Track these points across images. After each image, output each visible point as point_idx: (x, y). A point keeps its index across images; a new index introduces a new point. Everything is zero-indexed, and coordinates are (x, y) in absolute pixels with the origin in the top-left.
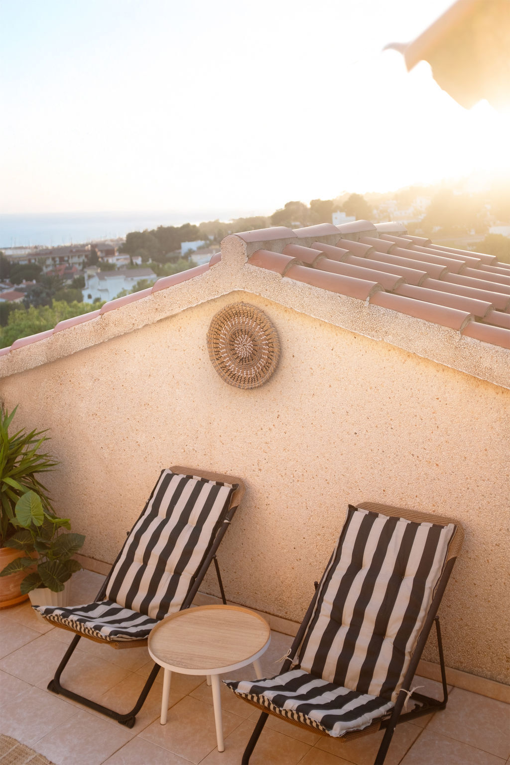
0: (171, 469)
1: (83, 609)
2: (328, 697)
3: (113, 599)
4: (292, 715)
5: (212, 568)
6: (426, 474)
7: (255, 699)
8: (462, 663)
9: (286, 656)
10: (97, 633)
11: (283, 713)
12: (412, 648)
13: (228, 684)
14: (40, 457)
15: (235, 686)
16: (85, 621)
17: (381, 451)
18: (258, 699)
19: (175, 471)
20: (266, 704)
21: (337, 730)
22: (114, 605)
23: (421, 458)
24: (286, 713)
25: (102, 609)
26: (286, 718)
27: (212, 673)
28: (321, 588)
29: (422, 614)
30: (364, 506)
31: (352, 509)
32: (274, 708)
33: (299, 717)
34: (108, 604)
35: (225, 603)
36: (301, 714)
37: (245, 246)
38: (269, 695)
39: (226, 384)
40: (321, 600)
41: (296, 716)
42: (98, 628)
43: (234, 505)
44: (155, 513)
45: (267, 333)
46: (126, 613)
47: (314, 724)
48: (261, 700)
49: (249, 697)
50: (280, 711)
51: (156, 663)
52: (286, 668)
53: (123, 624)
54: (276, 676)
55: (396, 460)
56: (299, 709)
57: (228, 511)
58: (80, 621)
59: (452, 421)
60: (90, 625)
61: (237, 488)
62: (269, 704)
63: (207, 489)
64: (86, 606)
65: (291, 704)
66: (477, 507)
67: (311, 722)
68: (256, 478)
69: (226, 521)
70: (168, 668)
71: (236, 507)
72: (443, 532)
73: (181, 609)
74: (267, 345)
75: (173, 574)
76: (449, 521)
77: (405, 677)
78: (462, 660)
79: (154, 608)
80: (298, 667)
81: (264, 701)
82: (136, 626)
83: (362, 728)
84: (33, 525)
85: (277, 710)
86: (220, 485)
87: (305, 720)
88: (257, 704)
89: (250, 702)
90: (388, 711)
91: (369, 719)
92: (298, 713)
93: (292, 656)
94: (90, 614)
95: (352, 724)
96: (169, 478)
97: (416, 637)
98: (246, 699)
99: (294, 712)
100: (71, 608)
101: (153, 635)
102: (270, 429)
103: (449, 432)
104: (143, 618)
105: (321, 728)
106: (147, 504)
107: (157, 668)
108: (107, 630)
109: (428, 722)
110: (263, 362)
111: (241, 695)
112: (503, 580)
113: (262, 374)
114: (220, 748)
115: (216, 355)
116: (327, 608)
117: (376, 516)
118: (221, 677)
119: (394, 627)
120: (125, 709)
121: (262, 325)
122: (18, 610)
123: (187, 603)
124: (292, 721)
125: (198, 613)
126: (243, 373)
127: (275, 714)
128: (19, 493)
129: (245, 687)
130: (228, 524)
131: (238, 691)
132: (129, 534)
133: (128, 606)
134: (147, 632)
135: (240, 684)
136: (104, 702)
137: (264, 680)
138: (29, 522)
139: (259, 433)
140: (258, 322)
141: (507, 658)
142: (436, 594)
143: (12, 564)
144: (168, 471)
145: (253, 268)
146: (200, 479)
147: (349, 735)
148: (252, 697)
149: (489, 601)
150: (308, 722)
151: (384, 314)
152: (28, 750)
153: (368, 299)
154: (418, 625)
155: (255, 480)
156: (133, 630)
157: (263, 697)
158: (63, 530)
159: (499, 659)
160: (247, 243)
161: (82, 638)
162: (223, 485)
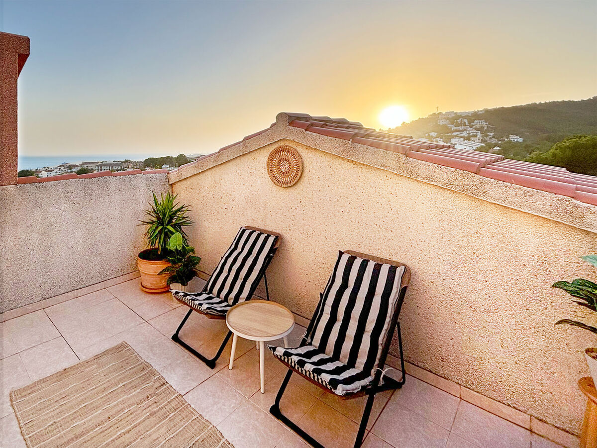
0: (245, 227)
1: (194, 295)
2: (330, 366)
3: (211, 291)
4: (310, 374)
5: (263, 280)
6: (384, 236)
7: (286, 360)
8: (410, 358)
9: (303, 336)
10: (200, 308)
11: (304, 372)
12: (383, 341)
13: (270, 348)
14: (184, 218)
15: (274, 349)
16: (194, 300)
17: (357, 222)
18: (288, 360)
19: (248, 228)
20: (293, 364)
21: (340, 390)
22: (211, 295)
23: (381, 227)
24: (306, 372)
25: (205, 296)
26: (305, 377)
27: (260, 340)
28: (324, 297)
29: (388, 320)
30: (348, 252)
31: (341, 253)
32: (298, 368)
33: (314, 377)
34: (208, 294)
35: (268, 300)
36: (315, 375)
37: (288, 117)
38: (295, 359)
39: (274, 185)
40: (324, 304)
41: (312, 376)
42: (201, 304)
43: (276, 247)
44: (236, 248)
45: (296, 159)
46: (216, 300)
47: (324, 384)
48: (290, 361)
49: (283, 358)
50: (302, 371)
51: (230, 330)
52: (304, 343)
53: (214, 305)
54: (298, 348)
55: (366, 227)
56: (314, 371)
57: (273, 250)
58: (192, 300)
59: (400, 206)
60: (197, 302)
61: (278, 238)
62: (295, 365)
63: (262, 237)
64: (196, 293)
65: (309, 367)
66: (418, 258)
67: (322, 382)
68: (288, 234)
69: (271, 255)
70: (236, 334)
71: (277, 248)
72: (398, 270)
73: (245, 301)
74: (296, 165)
75: (242, 281)
76: (401, 264)
77: (380, 360)
78: (410, 356)
79: (231, 299)
80: (310, 344)
81: (291, 362)
82: (221, 307)
83: (355, 391)
84: (176, 249)
85: (300, 369)
86: (269, 236)
87: (318, 379)
88: (287, 364)
89: (283, 362)
90: (370, 382)
91: (358, 386)
92: (313, 374)
93: (307, 336)
94: (198, 298)
95: (349, 387)
96: (244, 231)
97: (385, 334)
98: (280, 359)
99: (311, 373)
100: (189, 293)
101: (229, 313)
102: (296, 209)
103: (398, 213)
104: (226, 304)
105: (329, 387)
106: (233, 243)
107: (230, 333)
108: (205, 306)
109: (391, 396)
110: (294, 174)
111: (277, 356)
112: (437, 305)
113: (293, 180)
114: (262, 391)
115: (271, 171)
116: (328, 309)
117: (355, 258)
118: (265, 343)
119: (370, 326)
120: (210, 358)
121: (294, 156)
122: (165, 295)
123: (248, 298)
124: (309, 379)
125: (255, 304)
126: (283, 179)
127: (297, 372)
128: (172, 233)
129: (280, 351)
130: (273, 256)
131: (275, 353)
132: (222, 258)
133: (218, 296)
134: (226, 311)
135: (277, 348)
136: (200, 352)
137: (291, 349)
138: (175, 248)
139: (290, 210)
140: (292, 154)
141: (442, 358)
142: (396, 307)
143: (165, 269)
144: (244, 228)
145: (291, 127)
146: (259, 232)
147: (349, 395)
148: (284, 358)
149: (427, 319)
150: (320, 381)
151: (360, 147)
152: (156, 372)
153: (351, 140)
154: (386, 327)
155: (287, 235)
156: (219, 309)
157: (291, 359)
158: (191, 254)
159: (436, 358)
160: (289, 116)
161: (193, 311)
162: (271, 236)
